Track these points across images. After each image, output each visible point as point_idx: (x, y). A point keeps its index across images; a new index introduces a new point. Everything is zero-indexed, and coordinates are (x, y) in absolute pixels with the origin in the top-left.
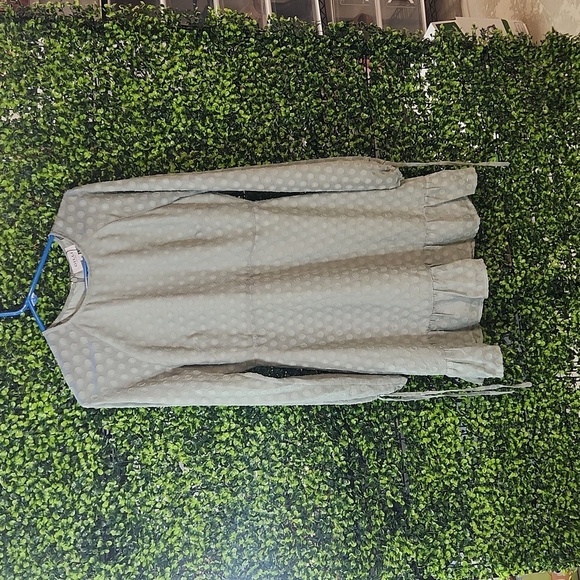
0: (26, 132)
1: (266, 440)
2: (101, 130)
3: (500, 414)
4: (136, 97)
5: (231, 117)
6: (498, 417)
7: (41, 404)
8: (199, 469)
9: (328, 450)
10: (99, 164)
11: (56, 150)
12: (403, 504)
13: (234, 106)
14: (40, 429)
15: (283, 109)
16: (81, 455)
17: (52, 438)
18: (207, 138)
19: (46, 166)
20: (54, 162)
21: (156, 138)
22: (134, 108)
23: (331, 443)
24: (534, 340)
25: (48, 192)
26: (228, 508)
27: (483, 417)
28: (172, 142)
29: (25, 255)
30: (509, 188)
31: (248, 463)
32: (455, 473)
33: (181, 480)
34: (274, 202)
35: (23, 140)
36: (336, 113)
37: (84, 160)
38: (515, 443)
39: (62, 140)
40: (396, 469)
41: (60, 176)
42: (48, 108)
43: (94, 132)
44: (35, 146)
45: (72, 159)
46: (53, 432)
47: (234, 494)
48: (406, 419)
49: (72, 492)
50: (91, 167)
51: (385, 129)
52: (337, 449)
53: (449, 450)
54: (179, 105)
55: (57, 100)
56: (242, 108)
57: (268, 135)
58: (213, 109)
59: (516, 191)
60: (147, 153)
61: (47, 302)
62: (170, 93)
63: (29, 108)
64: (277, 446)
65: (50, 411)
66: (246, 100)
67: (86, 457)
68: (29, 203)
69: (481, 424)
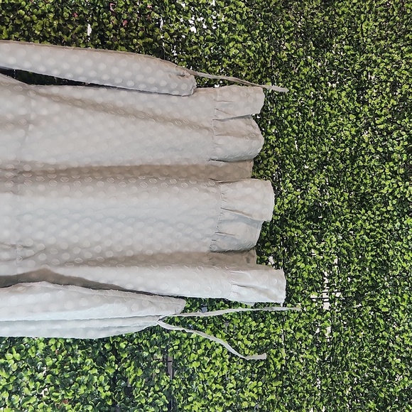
1: (19, 370)
3: (263, 335)
6: (260, 338)
9: (92, 380)
23: (95, 371)
24: (295, 262)
27: (248, 338)
30: (280, 115)
32: (220, 398)
34: (55, 90)
38: (275, 364)
40: (164, 397)
48: (177, 342)
51: (174, 34)
52: (102, 378)
53: (216, 374)
57: (50, 12)
59: (286, 118)
64: (32, 377)
69: (246, 346)
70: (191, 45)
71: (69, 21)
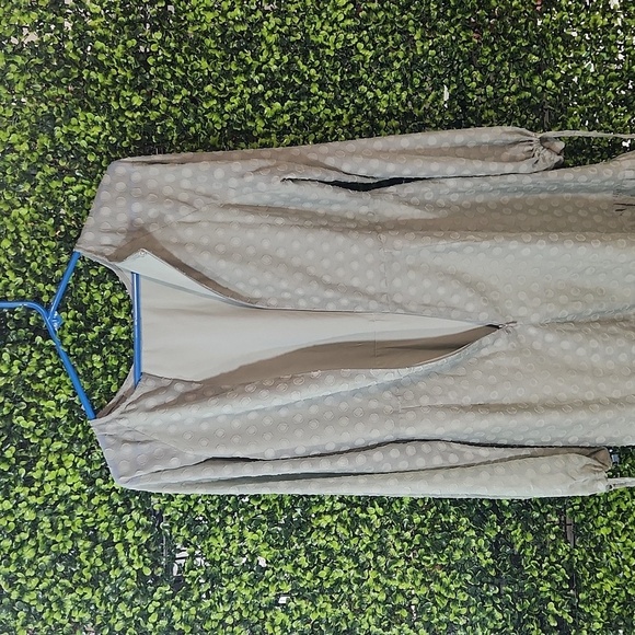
0: (48, 63)
1: (382, 527)
2: (157, 64)
4: (209, 16)
5: (346, 52)
7: (62, 471)
8: (288, 568)
9: (469, 543)
10: (153, 115)
11: (92, 91)
12: (571, 620)
13: (350, 36)
14: (61, 507)
15: (419, 44)
16: (119, 547)
17: (78, 521)
18: (309, 82)
19: (76, 116)
20: (88, 110)
21: (239, 80)
22: (206, 34)
23: (474, 533)
25: (78, 154)
26: (327, 624)
28: (260, 87)
29: (43, 248)
31: (356, 560)
33: (262, 584)
35: (42, 74)
36: (494, 53)
37: (131, 108)
39: (100, 77)
40: (563, 570)
41: (96, 130)
42: (80, 27)
43: (148, 67)
44: (59, 84)
45: (115, 106)
46: (79, 511)
47: (335, 605)
48: (578, 501)
49: (104, 600)
50: (142, 119)
51: (560, 80)
52: (481, 542)
54: (271, 32)
55: (94, 16)
56: (361, 40)
57: (396, 81)
58: (320, 39)
60: (222, 101)
61: (75, 319)
62: (259, 14)
63: (53, 27)
64: (397, 536)
65: (76, 481)
66: (366, 28)
67: (126, 549)
68: (50, 171)
70: (585, 91)
71: (421, 89)
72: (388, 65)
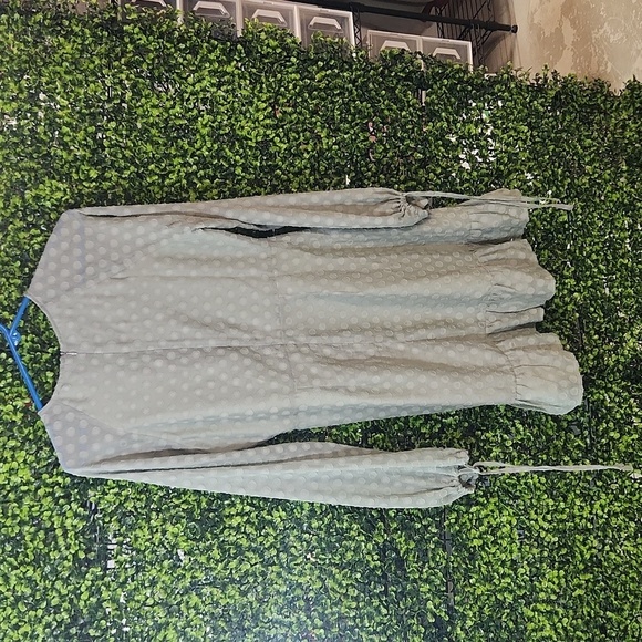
0: (23, 142)
1: (285, 529)
2: (111, 146)
3: (564, 517)
4: (156, 112)
5: (265, 143)
6: (562, 521)
7: (15, 464)
8: (203, 559)
9: (359, 547)
10: (106, 185)
11: (57, 165)
12: (447, 618)
13: (269, 132)
14: (12, 496)
15: (324, 141)
16: (59, 532)
17: (25, 508)
18: (235, 166)
19: (43, 182)
20: (54, 178)
21: (176, 161)
22: (152, 125)
23: (363, 538)
24: (606, 431)
25: (43, 212)
26: (235, 611)
27: (544, 519)
28: (194, 167)
29: (10, 285)
30: (581, 253)
31: (261, 556)
32: (510, 584)
33: (179, 571)
35: (18, 150)
36: (386, 150)
37: (88, 179)
38: (582, 554)
39: (64, 154)
40: (440, 574)
41: (59, 195)
42: (51, 116)
43: (103, 148)
44: (32, 158)
45: (75, 176)
46: (27, 501)
47: (244, 594)
48: (454, 515)
49: (44, 578)
50: (97, 188)
51: (441, 174)
52: (370, 546)
53: (503, 557)
54: (205, 126)
55: (63, 108)
56: (277, 135)
57: (306, 168)
58: (244, 133)
59: (589, 256)
60: (163, 177)
61: (32, 341)
62: (195, 111)
63: (29, 115)
65: (26, 474)
66: (282, 127)
67: (65, 534)
68: (19, 224)
69: (542, 528)
70: (462, 183)
71: (326, 175)
72: (299, 155)
